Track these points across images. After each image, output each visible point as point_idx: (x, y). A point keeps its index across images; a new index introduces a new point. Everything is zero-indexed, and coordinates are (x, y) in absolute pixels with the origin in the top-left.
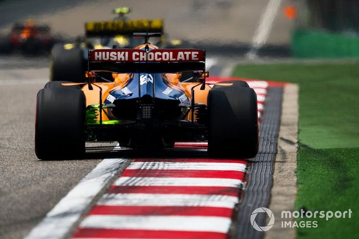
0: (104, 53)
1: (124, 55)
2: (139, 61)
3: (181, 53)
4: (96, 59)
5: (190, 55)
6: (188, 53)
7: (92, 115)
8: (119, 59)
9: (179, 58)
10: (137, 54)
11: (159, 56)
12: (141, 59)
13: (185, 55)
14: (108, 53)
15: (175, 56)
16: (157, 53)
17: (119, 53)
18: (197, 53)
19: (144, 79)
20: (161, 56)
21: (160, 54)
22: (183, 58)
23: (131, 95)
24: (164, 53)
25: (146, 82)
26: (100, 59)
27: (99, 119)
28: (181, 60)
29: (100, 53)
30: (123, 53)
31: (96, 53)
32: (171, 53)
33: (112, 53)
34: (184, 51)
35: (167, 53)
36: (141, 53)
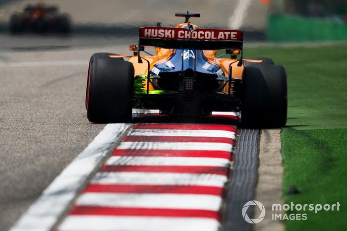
0: (153, 30)
1: (171, 33)
2: (184, 38)
3: (221, 33)
4: (145, 35)
5: (230, 35)
6: (227, 33)
7: (140, 85)
8: (166, 36)
9: (219, 37)
10: (183, 32)
11: (202, 35)
12: (186, 37)
13: (225, 35)
14: (156, 30)
15: (216, 35)
16: (200, 32)
17: (166, 31)
18: (236, 33)
19: (186, 55)
20: (204, 35)
21: (203, 33)
22: (223, 37)
23: (174, 68)
24: (207, 33)
25: (188, 57)
26: (149, 35)
27: (146, 89)
28: (221, 39)
29: (150, 30)
30: (170, 31)
31: (146, 30)
32: (213, 33)
33: (160, 31)
34: (224, 31)
35: (209, 33)
36: (186, 32)
